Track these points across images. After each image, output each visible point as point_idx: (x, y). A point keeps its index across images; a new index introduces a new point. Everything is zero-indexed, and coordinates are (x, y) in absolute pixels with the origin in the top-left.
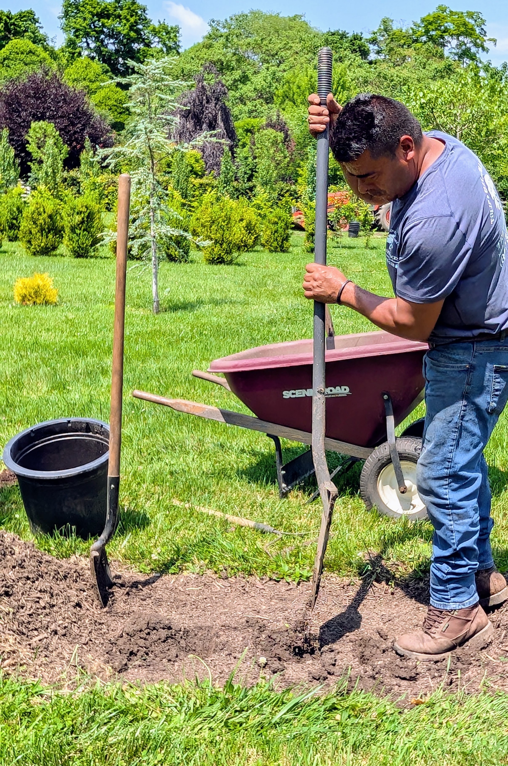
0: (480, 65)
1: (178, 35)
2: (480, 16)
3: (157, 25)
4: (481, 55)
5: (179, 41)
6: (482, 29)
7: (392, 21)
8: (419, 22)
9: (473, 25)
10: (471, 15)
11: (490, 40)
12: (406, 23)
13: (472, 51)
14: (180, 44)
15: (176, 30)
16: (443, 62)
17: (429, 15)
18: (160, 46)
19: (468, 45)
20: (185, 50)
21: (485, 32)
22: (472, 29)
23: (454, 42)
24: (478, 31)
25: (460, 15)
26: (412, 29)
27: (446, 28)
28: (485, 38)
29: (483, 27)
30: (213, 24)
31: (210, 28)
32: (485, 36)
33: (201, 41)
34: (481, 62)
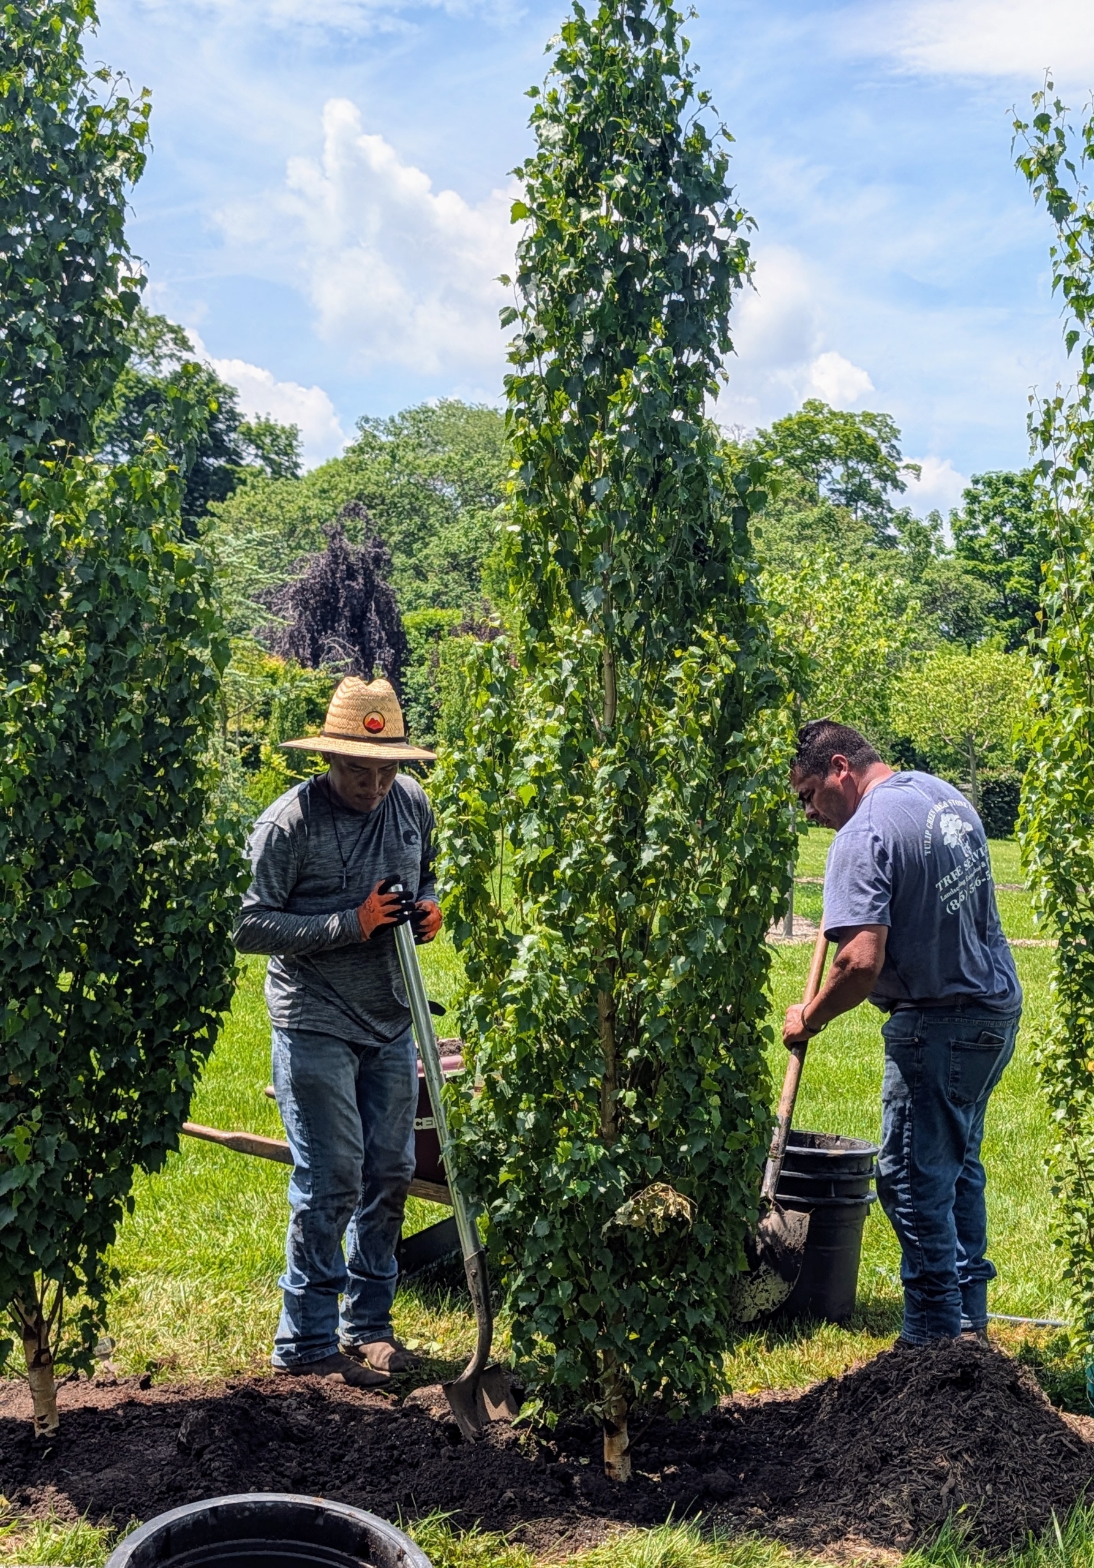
0: (889, 515)
1: (295, 443)
2: (889, 421)
3: (253, 423)
4: (891, 496)
5: (297, 455)
6: (893, 447)
7: (718, 428)
8: (770, 430)
9: (875, 440)
10: (870, 419)
11: (907, 467)
12: (744, 432)
13: (873, 487)
14: (300, 461)
15: (292, 434)
16: (815, 510)
17: (790, 419)
18: (259, 463)
19: (865, 476)
20: (309, 472)
21: (899, 453)
22: (873, 446)
23: (838, 471)
24: (884, 449)
25: (848, 418)
26: (757, 443)
27: (822, 444)
28: (898, 464)
29: (894, 442)
30: (366, 426)
31: (359, 434)
32: (900, 460)
33: (341, 456)
34: (890, 510)
